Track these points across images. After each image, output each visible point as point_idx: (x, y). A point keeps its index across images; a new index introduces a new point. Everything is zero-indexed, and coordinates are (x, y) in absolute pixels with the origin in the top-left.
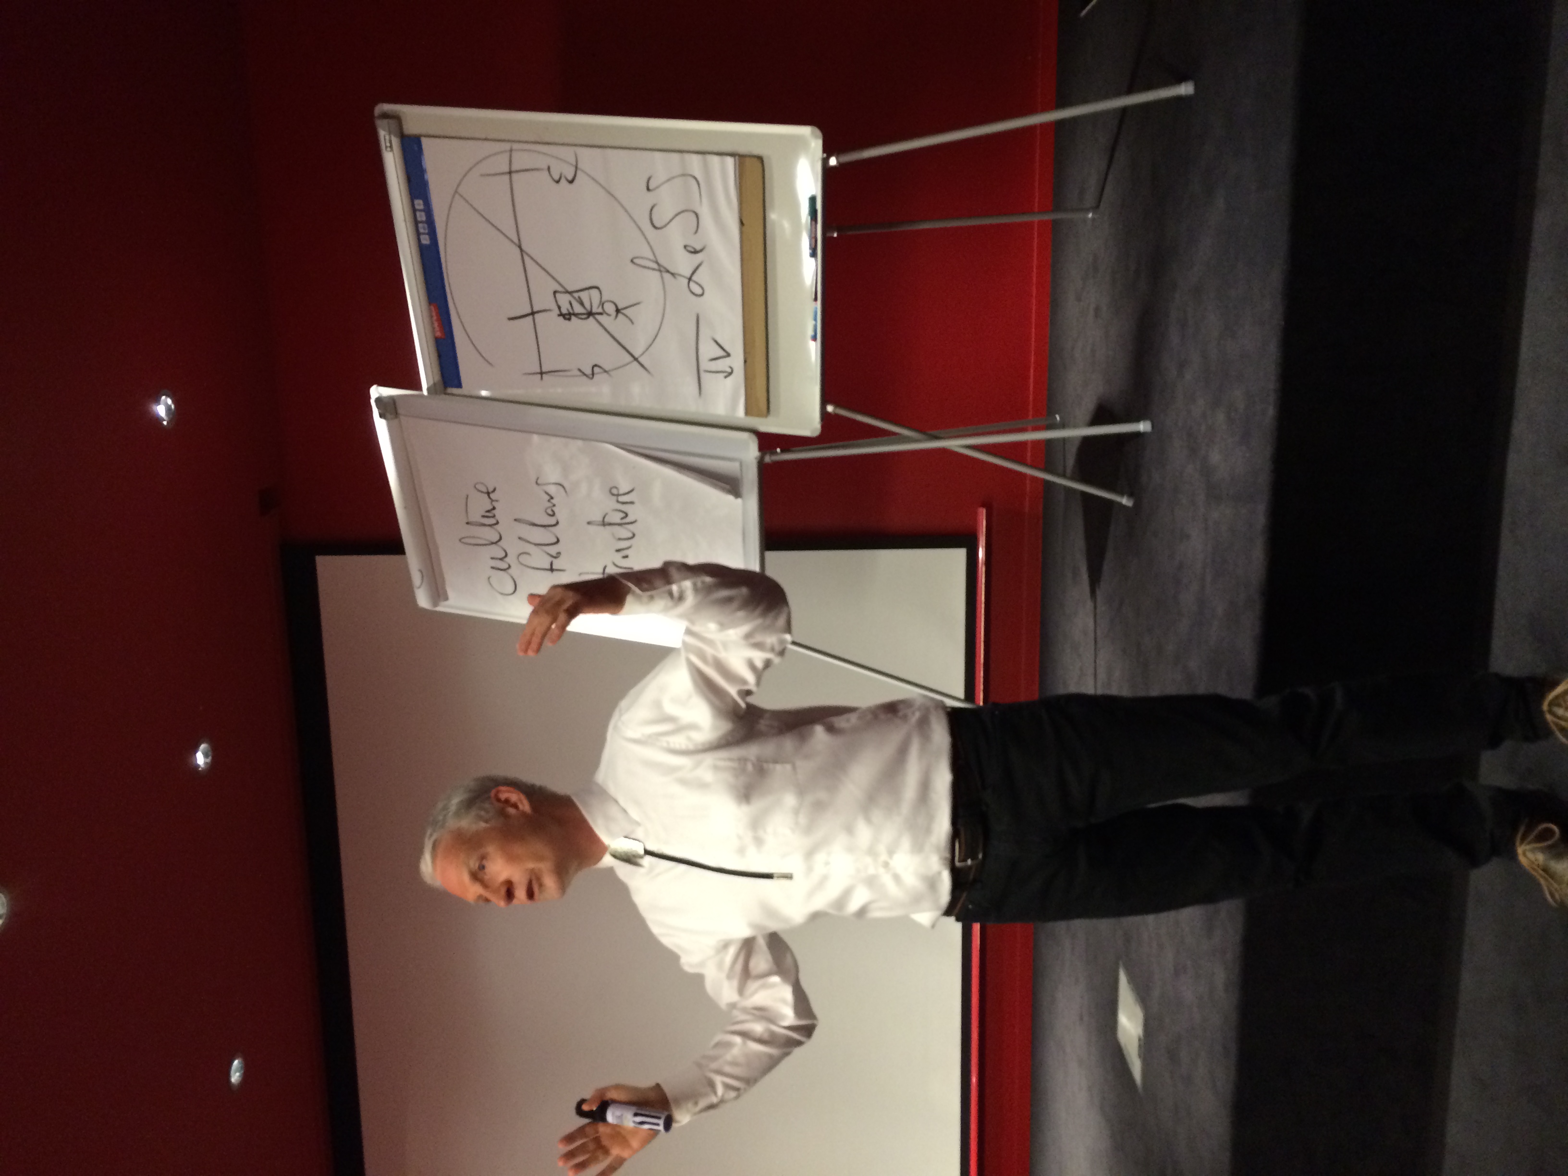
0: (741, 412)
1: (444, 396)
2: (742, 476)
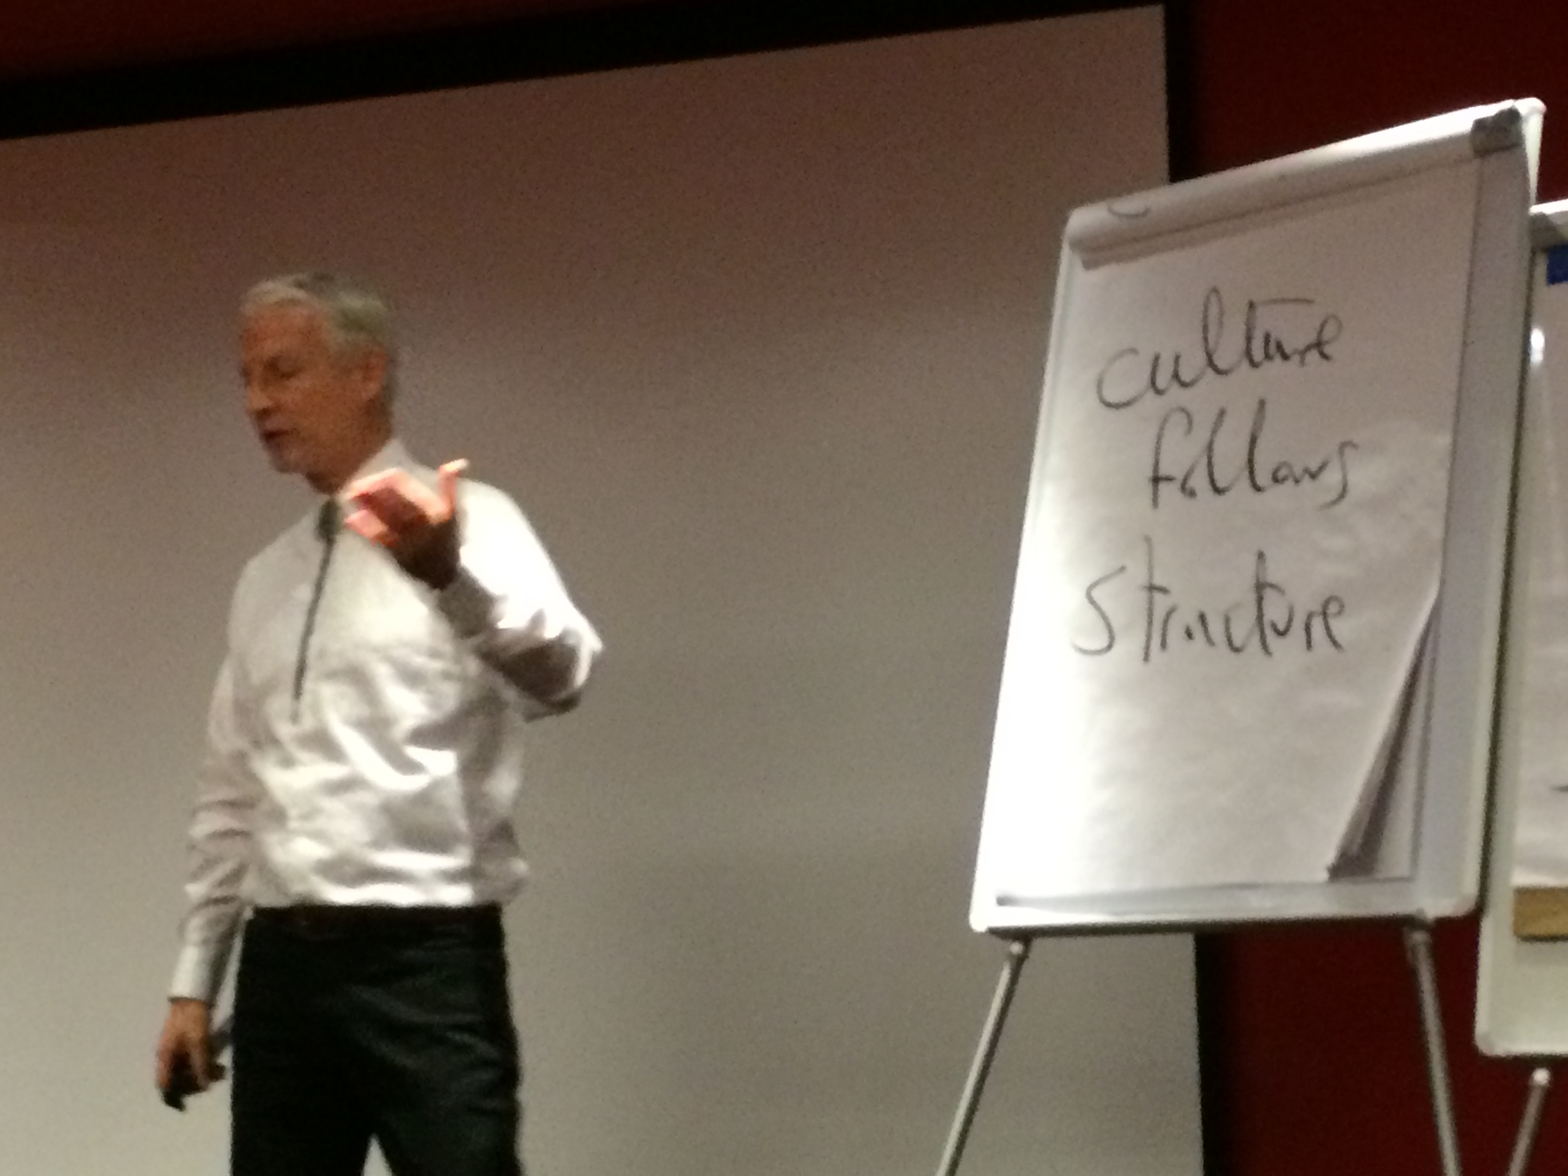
0: (1522, 878)
1: (1527, 246)
2: (1378, 881)
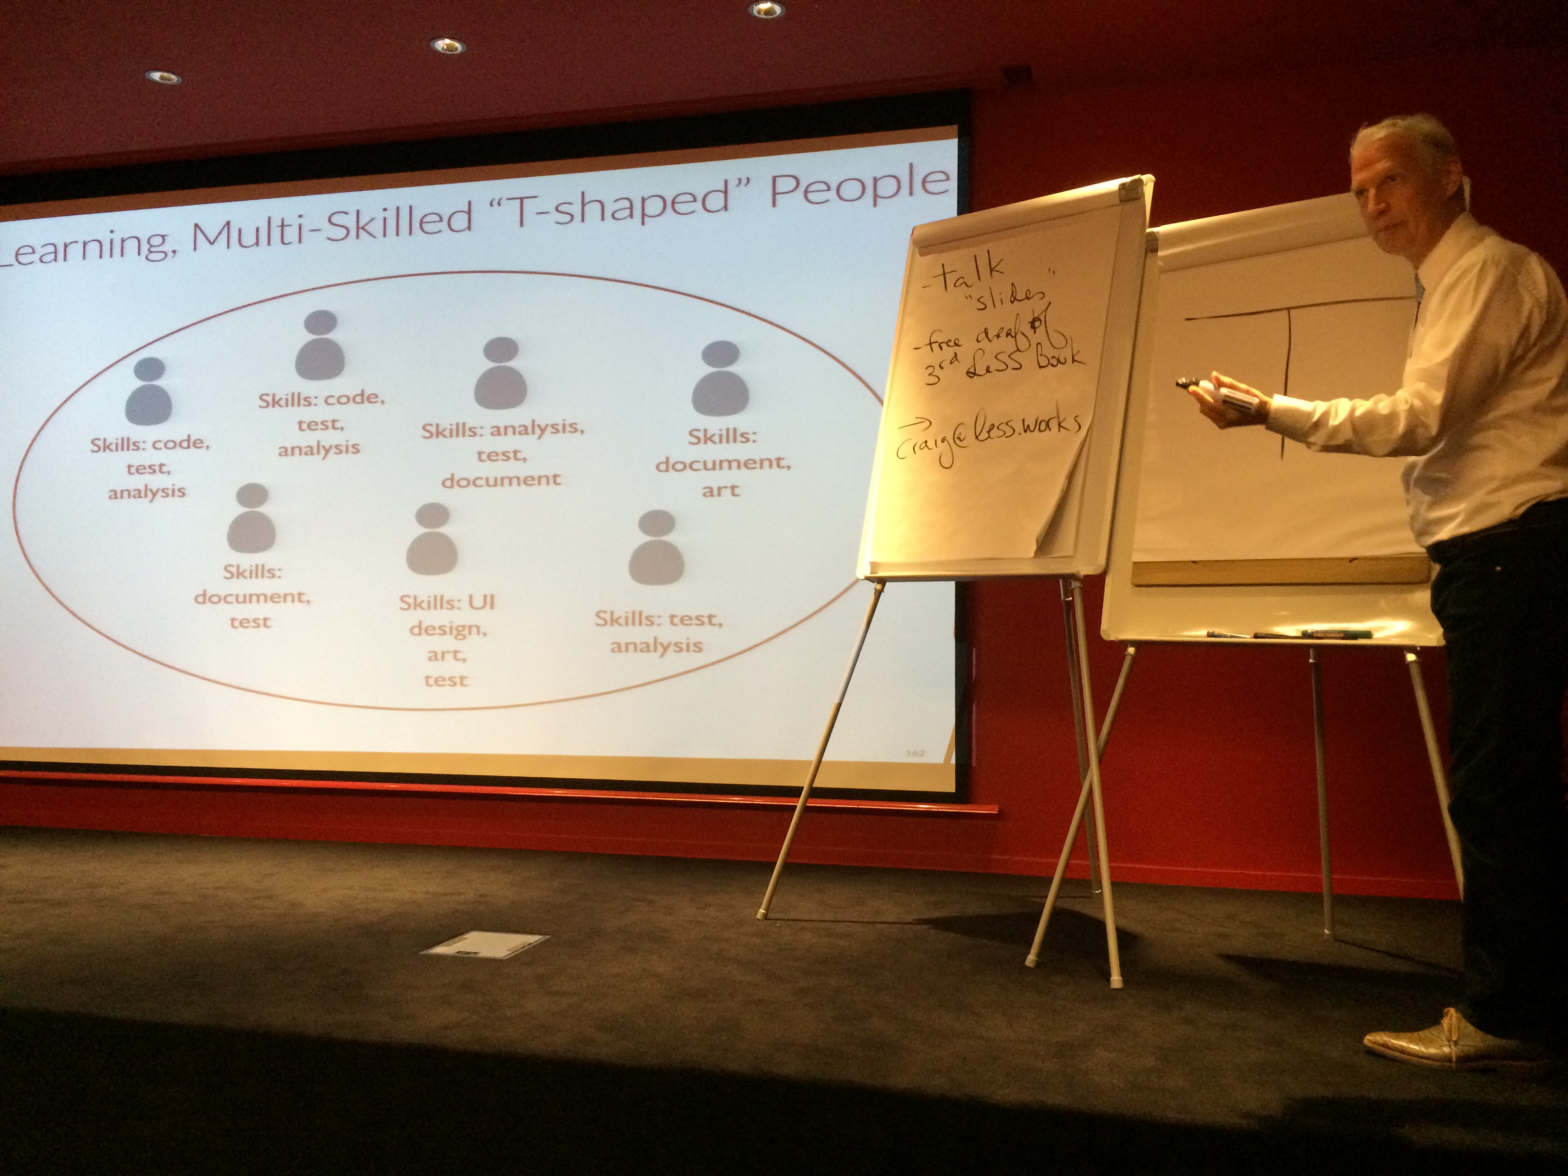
0: (1129, 557)
2: (1056, 557)
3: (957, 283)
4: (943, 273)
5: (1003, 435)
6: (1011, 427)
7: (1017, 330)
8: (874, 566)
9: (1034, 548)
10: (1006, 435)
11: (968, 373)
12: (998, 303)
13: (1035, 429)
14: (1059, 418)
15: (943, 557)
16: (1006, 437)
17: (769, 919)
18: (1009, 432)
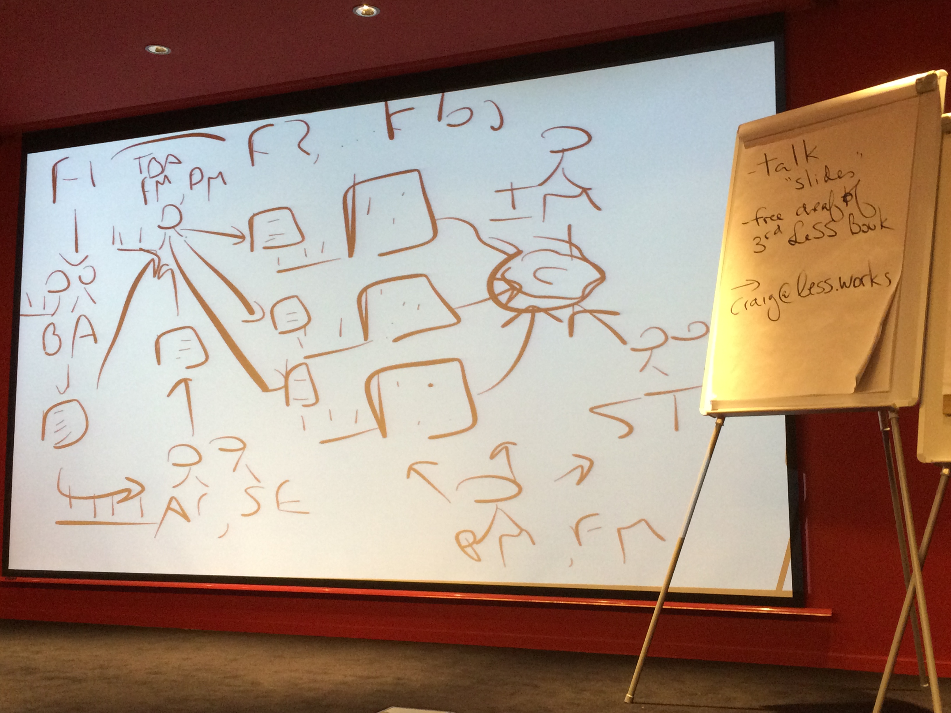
1: (941, 126)
3: (779, 167)
4: (765, 161)
5: (822, 292)
6: (830, 285)
7: (831, 204)
8: (715, 404)
9: (854, 385)
10: (825, 291)
11: (790, 241)
12: (813, 182)
13: (850, 286)
14: (871, 275)
15: (774, 395)
16: (825, 293)
17: (636, 703)
18: (828, 288)
